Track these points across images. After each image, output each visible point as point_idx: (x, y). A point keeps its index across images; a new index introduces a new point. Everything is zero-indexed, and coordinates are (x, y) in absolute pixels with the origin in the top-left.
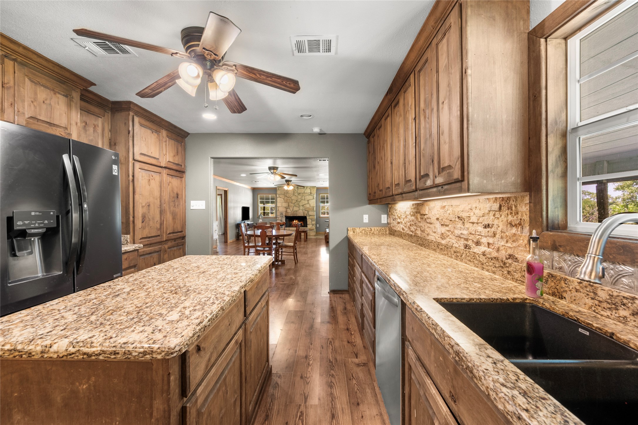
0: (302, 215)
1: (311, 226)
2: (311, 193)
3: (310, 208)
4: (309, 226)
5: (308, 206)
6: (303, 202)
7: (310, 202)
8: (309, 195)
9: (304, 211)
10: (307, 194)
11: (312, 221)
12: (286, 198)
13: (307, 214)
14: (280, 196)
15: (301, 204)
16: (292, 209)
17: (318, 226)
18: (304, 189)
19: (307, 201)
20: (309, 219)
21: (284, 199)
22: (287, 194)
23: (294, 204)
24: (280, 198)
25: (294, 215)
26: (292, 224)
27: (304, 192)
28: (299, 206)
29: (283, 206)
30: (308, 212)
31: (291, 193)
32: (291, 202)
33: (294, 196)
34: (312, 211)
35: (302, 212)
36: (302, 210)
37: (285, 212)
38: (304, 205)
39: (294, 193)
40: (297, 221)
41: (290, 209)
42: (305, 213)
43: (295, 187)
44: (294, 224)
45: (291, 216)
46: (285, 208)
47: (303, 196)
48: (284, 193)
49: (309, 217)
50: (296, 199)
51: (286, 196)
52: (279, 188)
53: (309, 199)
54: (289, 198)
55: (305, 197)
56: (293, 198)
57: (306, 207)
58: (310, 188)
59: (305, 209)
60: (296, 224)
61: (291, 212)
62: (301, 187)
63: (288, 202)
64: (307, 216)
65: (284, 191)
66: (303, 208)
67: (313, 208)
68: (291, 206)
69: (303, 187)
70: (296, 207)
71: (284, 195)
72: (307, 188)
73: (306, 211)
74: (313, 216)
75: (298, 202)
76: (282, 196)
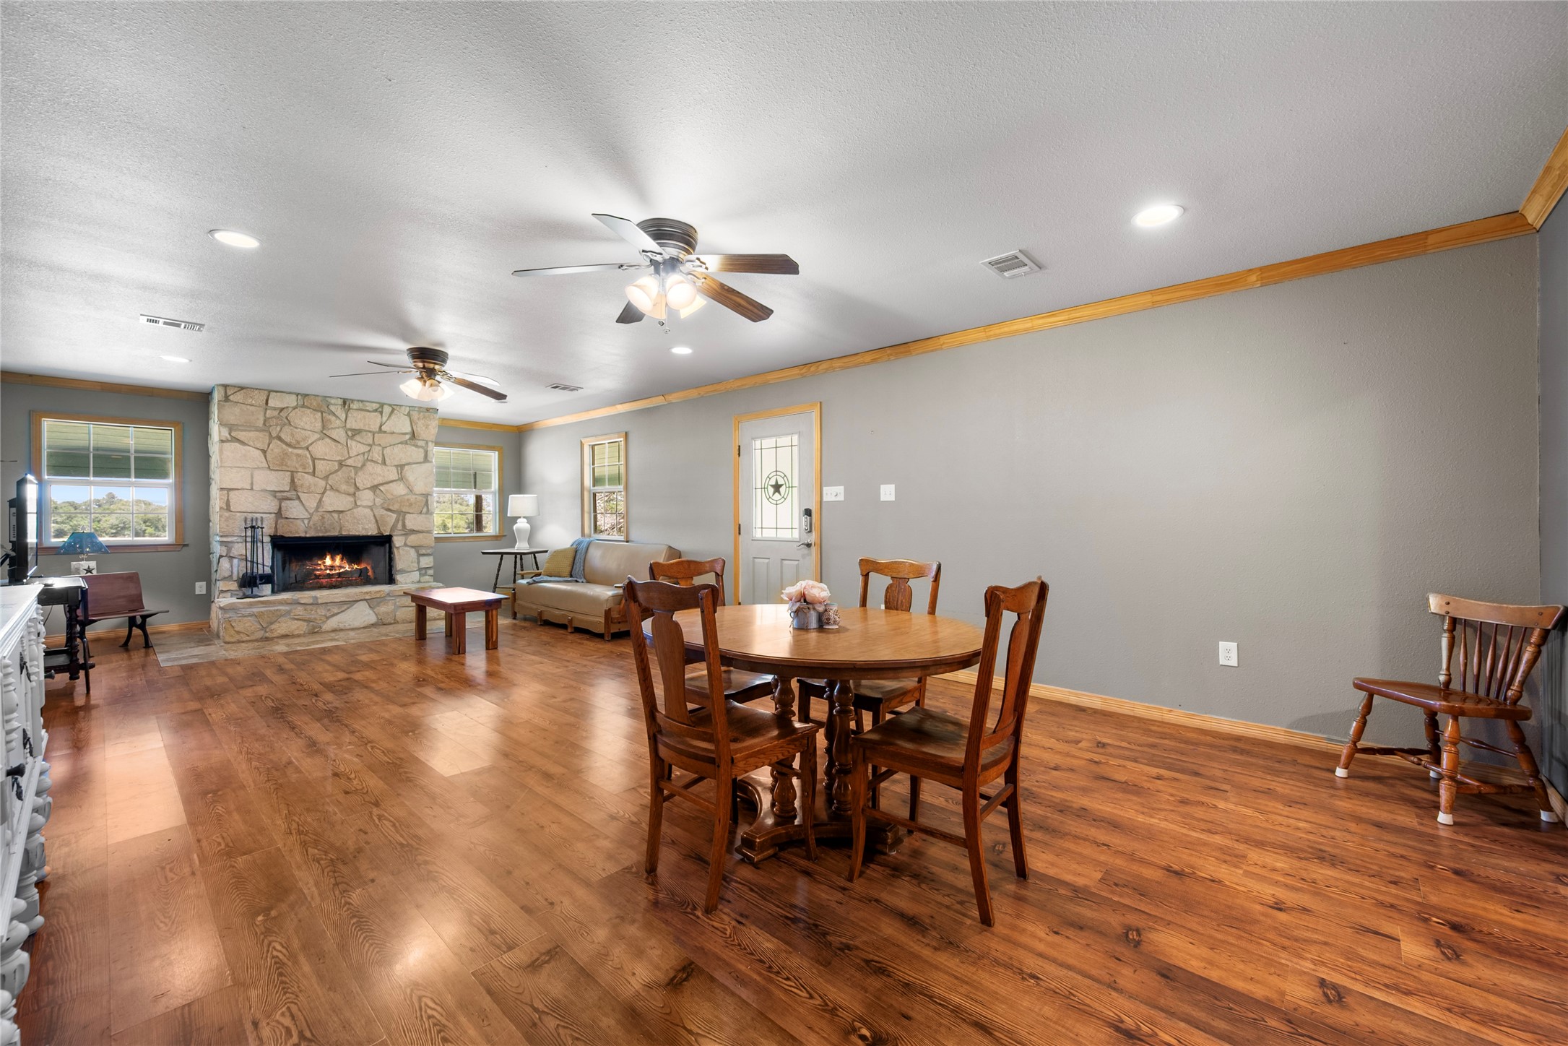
0: (371, 530)
1: (416, 576)
2: (413, 436)
3: (412, 498)
4: (405, 582)
5: (399, 489)
6: (378, 473)
7: (412, 474)
8: (405, 443)
9: (380, 512)
10: (394, 440)
11: (420, 555)
12: (276, 447)
13: (393, 528)
14: (241, 435)
15: (363, 480)
16: (311, 502)
18: (381, 413)
19: (394, 468)
20: (406, 545)
21: (264, 452)
22: (286, 427)
23: (326, 478)
24: (237, 444)
25: (326, 532)
26: (315, 575)
27: (381, 426)
28: (352, 490)
29: (252, 484)
30: (401, 518)
31: (306, 427)
32: (307, 471)
33: (328, 440)
34: (421, 513)
35: (372, 518)
36: (371, 508)
37: (273, 515)
38: (381, 488)
39: (324, 427)
40: (338, 558)
41: (300, 504)
42: (388, 519)
43: (333, 401)
44: (328, 572)
45: (308, 536)
46: (275, 497)
47: (374, 447)
48: (265, 421)
49: (406, 540)
50: (339, 458)
51: (279, 438)
52: (229, 393)
53: (404, 462)
54: (300, 452)
55: (387, 451)
56: (321, 449)
57: (390, 497)
58: (409, 415)
59: (385, 506)
60: (333, 572)
61: (309, 519)
62: (367, 404)
63: (293, 469)
64: (397, 535)
65: (262, 413)
66: (377, 500)
67: (424, 499)
68: (309, 487)
69: (375, 406)
70: (337, 493)
71: (264, 431)
72: (394, 409)
73: (389, 510)
74: (424, 534)
75: (351, 471)
76: (253, 434)
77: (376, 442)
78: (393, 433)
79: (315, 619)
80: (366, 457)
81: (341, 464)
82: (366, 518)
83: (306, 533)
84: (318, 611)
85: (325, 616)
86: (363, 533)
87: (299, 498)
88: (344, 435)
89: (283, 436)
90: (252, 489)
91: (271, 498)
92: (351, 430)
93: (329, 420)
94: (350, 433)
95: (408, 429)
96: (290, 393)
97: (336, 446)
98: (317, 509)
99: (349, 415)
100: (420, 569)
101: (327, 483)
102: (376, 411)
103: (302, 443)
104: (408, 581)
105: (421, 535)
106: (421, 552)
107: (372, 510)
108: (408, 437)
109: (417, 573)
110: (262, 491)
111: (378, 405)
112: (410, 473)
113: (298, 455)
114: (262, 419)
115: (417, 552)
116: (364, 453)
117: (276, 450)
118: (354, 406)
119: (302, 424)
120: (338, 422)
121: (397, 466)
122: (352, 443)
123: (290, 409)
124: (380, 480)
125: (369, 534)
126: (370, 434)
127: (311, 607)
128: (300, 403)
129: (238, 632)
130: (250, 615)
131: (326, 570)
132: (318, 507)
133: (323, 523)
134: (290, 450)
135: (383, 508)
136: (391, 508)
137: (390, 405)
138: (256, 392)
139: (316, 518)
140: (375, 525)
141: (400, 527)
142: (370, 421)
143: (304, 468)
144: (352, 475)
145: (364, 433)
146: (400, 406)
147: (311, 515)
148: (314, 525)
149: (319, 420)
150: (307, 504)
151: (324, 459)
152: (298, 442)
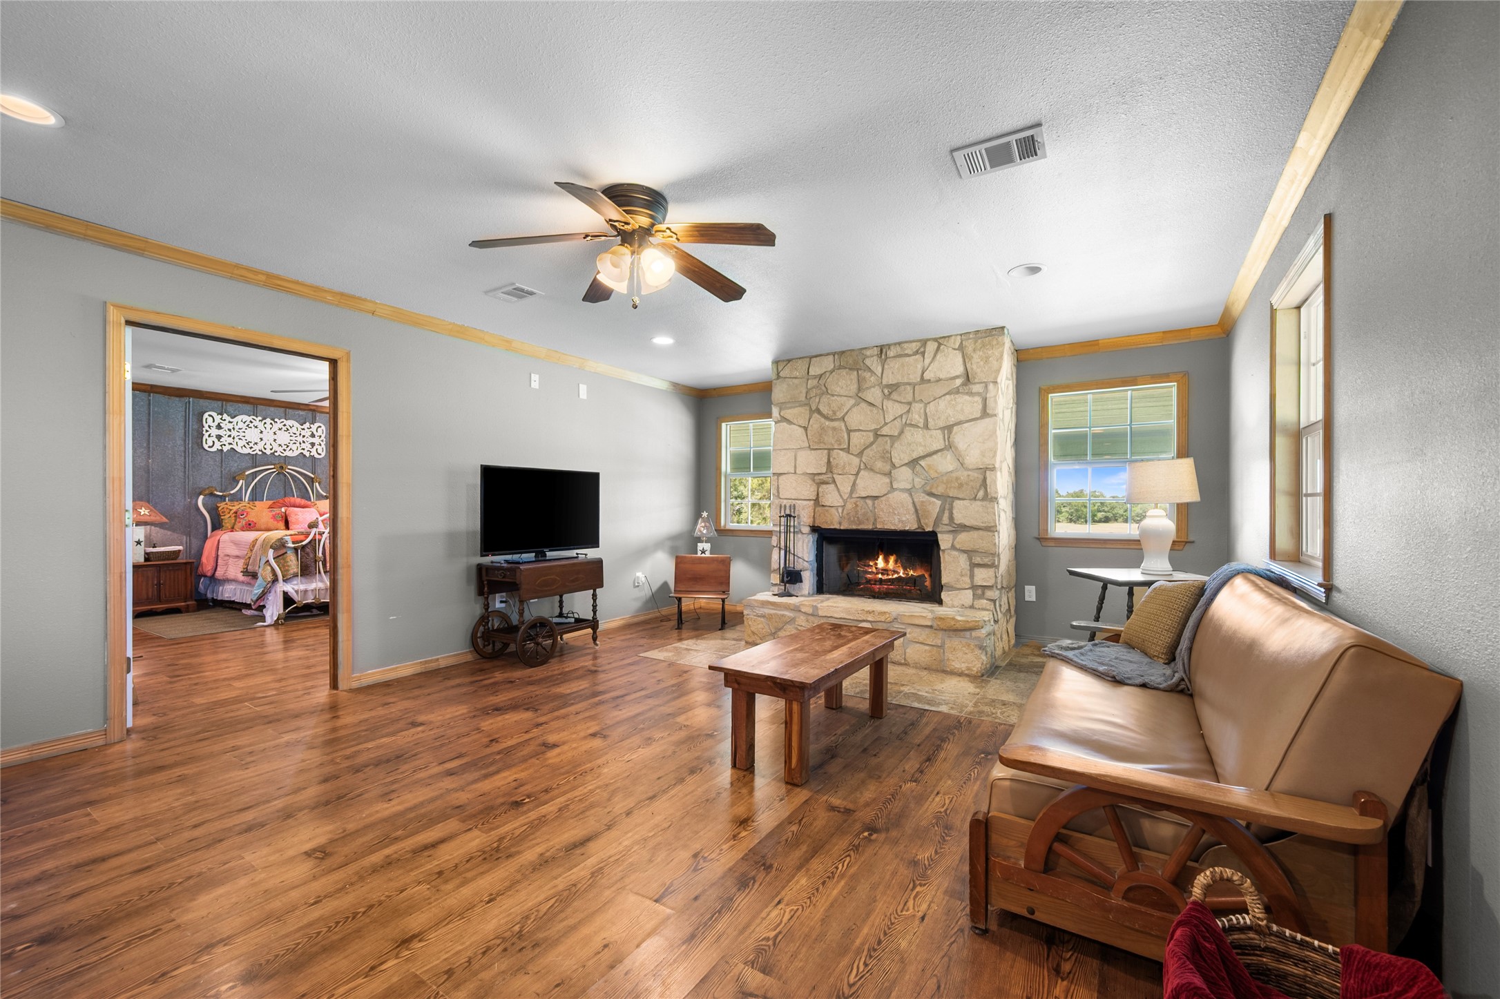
0: (910, 525)
1: (967, 596)
2: (968, 378)
3: (963, 475)
4: (955, 604)
5: (945, 463)
6: (918, 442)
7: (962, 438)
8: (956, 391)
9: (921, 497)
10: (939, 390)
11: (974, 565)
12: (816, 422)
13: (938, 521)
14: (788, 413)
15: (901, 454)
16: (846, 488)
17: (1030, 593)
18: (923, 354)
19: (939, 431)
20: (953, 547)
21: (806, 429)
22: (824, 396)
23: (860, 454)
24: (785, 424)
25: (860, 524)
26: (866, 578)
27: (923, 373)
28: (887, 468)
29: (796, 467)
30: (947, 506)
31: (842, 392)
32: (842, 447)
33: (863, 405)
34: (975, 499)
35: (911, 507)
36: (909, 491)
37: (812, 502)
38: (922, 463)
39: (859, 389)
40: (892, 559)
41: (835, 489)
42: (930, 508)
44: (880, 576)
45: (842, 528)
46: (814, 480)
47: (913, 405)
48: (807, 393)
49: (954, 540)
50: (874, 427)
51: (818, 411)
52: (780, 370)
53: (952, 420)
54: (836, 424)
55: (931, 408)
56: (860, 418)
57: (934, 475)
58: (961, 348)
59: (928, 488)
60: (885, 577)
61: (843, 507)
62: (905, 346)
63: (829, 447)
64: (942, 532)
65: (805, 385)
66: (917, 480)
67: (981, 477)
68: (844, 467)
69: (915, 346)
70: (872, 473)
71: (806, 405)
72: (940, 345)
73: (931, 494)
74: (981, 532)
75: (886, 442)
76: (796, 411)
77: (917, 399)
78: (939, 380)
80: (904, 421)
81: (877, 435)
82: (903, 506)
83: (840, 524)
86: (899, 527)
87: (834, 482)
88: (880, 394)
89: (821, 408)
90: (795, 473)
91: (810, 482)
92: (888, 386)
93: (864, 378)
94: (886, 391)
95: (960, 370)
96: (828, 354)
97: (871, 411)
98: (850, 496)
99: (886, 366)
100: (974, 587)
101: (861, 461)
102: (917, 353)
103: (838, 414)
105: (975, 534)
106: (977, 560)
107: (911, 495)
108: (958, 382)
109: (970, 592)
110: (803, 474)
111: (919, 344)
113: (834, 429)
114: (804, 391)
115: (970, 559)
116: (901, 416)
117: (814, 426)
118: (891, 353)
119: (839, 389)
120: (873, 379)
121: (943, 429)
122: (888, 404)
123: (828, 374)
124: (920, 451)
125: (907, 528)
126: (909, 388)
128: (837, 364)
131: (877, 573)
132: (852, 492)
133: (857, 512)
134: (827, 423)
135: (924, 492)
136: (934, 491)
137: (935, 340)
138: (800, 361)
139: (849, 506)
140: (914, 516)
141: (945, 519)
142: (909, 370)
143: (840, 444)
144: (888, 447)
145: (902, 388)
146: (949, 337)
147: (845, 501)
148: (848, 514)
149: (855, 381)
150: (841, 488)
151: (859, 430)
152: (834, 413)
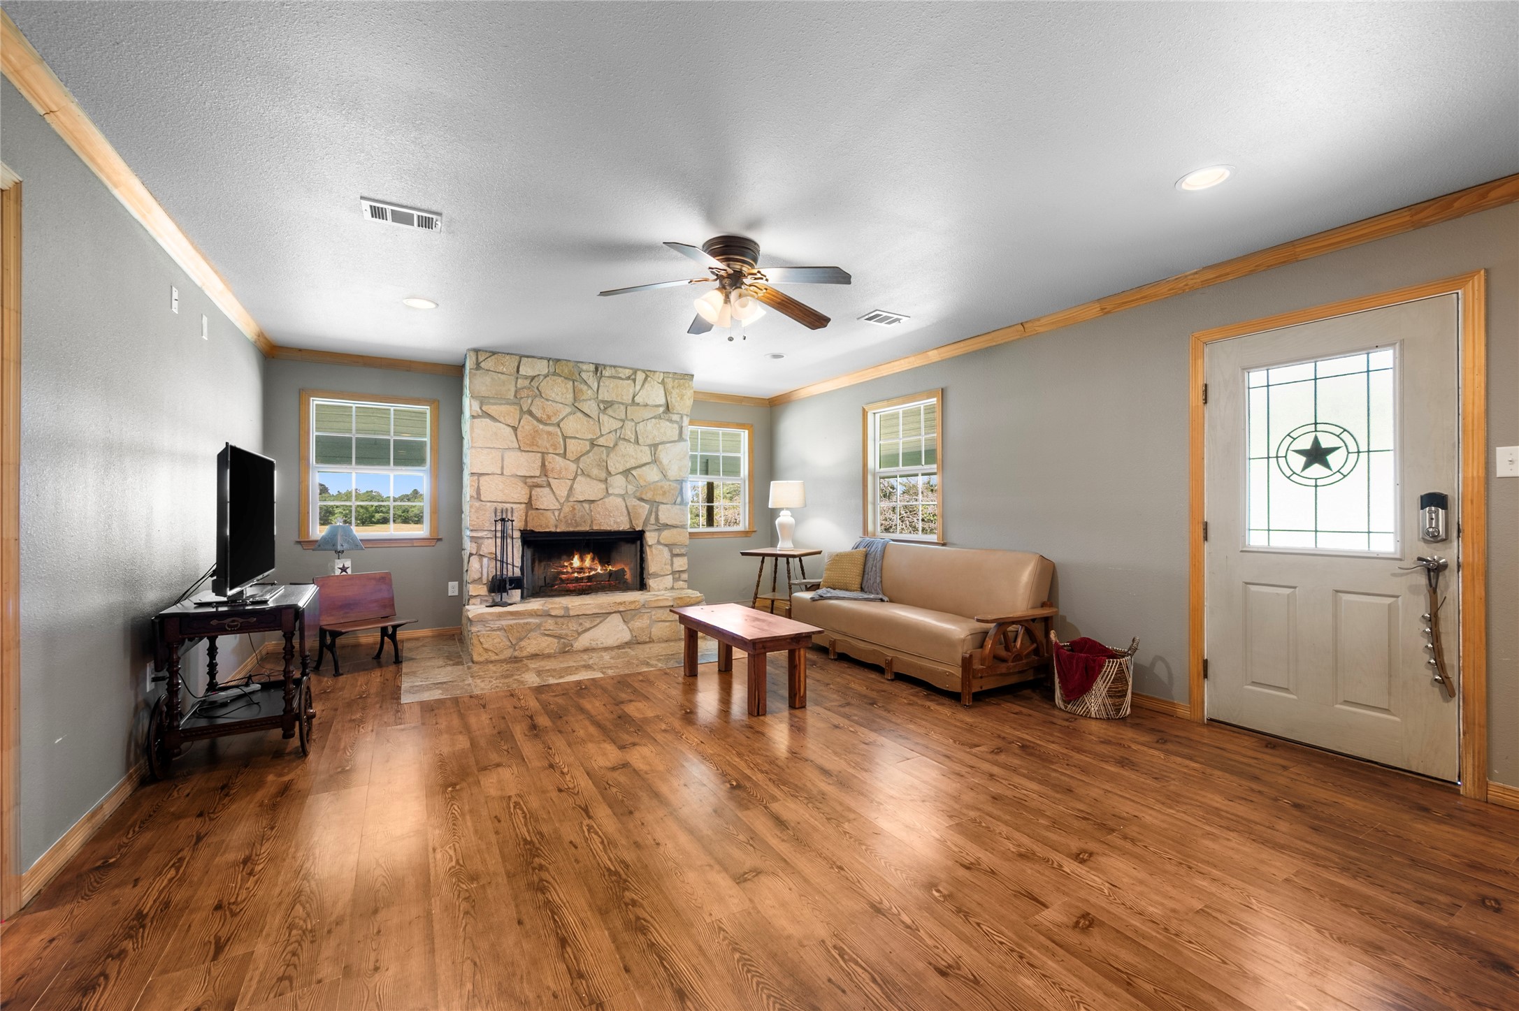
0: (624, 526)
1: (668, 581)
2: (667, 408)
3: (666, 484)
4: (658, 589)
5: (652, 474)
6: (630, 455)
8: (659, 417)
9: (633, 502)
10: (647, 414)
11: (674, 555)
12: (527, 424)
13: (646, 522)
14: (492, 410)
15: (616, 464)
16: (562, 492)
18: (634, 380)
19: (647, 448)
20: (659, 543)
21: (515, 429)
22: (537, 399)
23: (577, 460)
24: (488, 420)
25: (577, 526)
26: (561, 579)
27: (634, 397)
28: (603, 475)
29: (502, 468)
30: (654, 510)
31: (558, 399)
32: (557, 452)
33: (579, 414)
34: (675, 503)
35: (624, 510)
36: (623, 497)
37: (524, 506)
38: (634, 472)
39: (575, 399)
40: (588, 558)
41: (550, 492)
42: (640, 511)
43: (584, 367)
44: (576, 575)
45: (558, 530)
46: (526, 483)
47: (626, 422)
48: (516, 392)
49: (659, 536)
50: (590, 436)
51: (530, 413)
52: (481, 359)
53: (657, 440)
54: (550, 429)
55: (640, 427)
56: (574, 425)
57: (643, 483)
58: (663, 383)
59: (638, 494)
60: (582, 575)
61: (560, 510)
62: (620, 370)
63: (544, 450)
64: (650, 531)
65: (514, 383)
66: (629, 487)
67: (679, 487)
68: (560, 472)
69: (628, 372)
70: (588, 479)
71: (515, 404)
72: (647, 376)
73: (641, 499)
74: (679, 529)
75: (602, 452)
76: (504, 408)
77: (629, 418)
78: (646, 405)
79: (567, 635)
80: (618, 435)
81: (593, 444)
82: (618, 509)
83: (556, 527)
84: (570, 625)
85: (577, 631)
86: (614, 528)
87: (549, 485)
88: (596, 407)
89: (534, 410)
90: (502, 474)
91: (521, 484)
92: (603, 402)
93: (581, 390)
94: (602, 407)
95: (663, 401)
96: (541, 358)
97: (588, 422)
98: (568, 499)
99: (601, 384)
100: (673, 573)
101: (578, 467)
102: (628, 378)
103: (553, 419)
104: (661, 588)
105: (675, 531)
106: (677, 551)
107: (624, 500)
108: (662, 409)
109: (671, 577)
110: (512, 476)
111: (631, 371)
112: (666, 455)
113: (549, 433)
114: (513, 389)
115: (671, 551)
116: (616, 430)
117: (526, 427)
118: (607, 373)
119: (553, 395)
120: (590, 392)
121: (650, 446)
122: (604, 418)
123: (542, 378)
124: (632, 463)
125: (621, 529)
126: (622, 407)
127: (562, 619)
128: (552, 370)
129: (486, 650)
130: (499, 629)
131: (573, 573)
132: (568, 496)
133: (574, 516)
134: (541, 427)
135: (635, 497)
136: (644, 497)
137: (644, 371)
138: (508, 357)
139: (566, 509)
140: (627, 518)
141: (652, 520)
142: (623, 391)
143: (555, 449)
144: (604, 456)
145: (616, 406)
146: (654, 372)
147: (562, 505)
148: (565, 517)
149: (571, 390)
150: (557, 492)
151: (576, 438)
152: (549, 417)
